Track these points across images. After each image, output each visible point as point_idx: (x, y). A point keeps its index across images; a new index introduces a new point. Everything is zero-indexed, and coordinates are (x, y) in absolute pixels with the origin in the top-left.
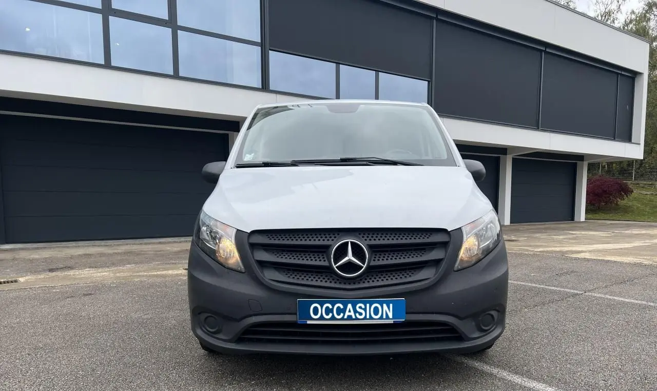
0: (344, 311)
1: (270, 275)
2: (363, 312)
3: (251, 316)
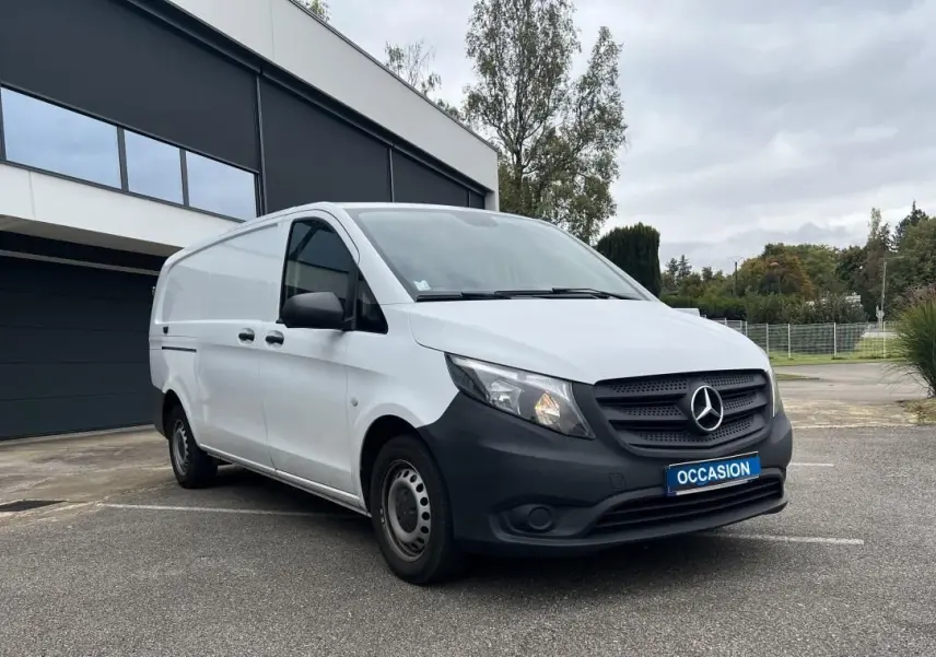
0: (707, 474)
1: (628, 439)
2: (723, 472)
3: (610, 496)
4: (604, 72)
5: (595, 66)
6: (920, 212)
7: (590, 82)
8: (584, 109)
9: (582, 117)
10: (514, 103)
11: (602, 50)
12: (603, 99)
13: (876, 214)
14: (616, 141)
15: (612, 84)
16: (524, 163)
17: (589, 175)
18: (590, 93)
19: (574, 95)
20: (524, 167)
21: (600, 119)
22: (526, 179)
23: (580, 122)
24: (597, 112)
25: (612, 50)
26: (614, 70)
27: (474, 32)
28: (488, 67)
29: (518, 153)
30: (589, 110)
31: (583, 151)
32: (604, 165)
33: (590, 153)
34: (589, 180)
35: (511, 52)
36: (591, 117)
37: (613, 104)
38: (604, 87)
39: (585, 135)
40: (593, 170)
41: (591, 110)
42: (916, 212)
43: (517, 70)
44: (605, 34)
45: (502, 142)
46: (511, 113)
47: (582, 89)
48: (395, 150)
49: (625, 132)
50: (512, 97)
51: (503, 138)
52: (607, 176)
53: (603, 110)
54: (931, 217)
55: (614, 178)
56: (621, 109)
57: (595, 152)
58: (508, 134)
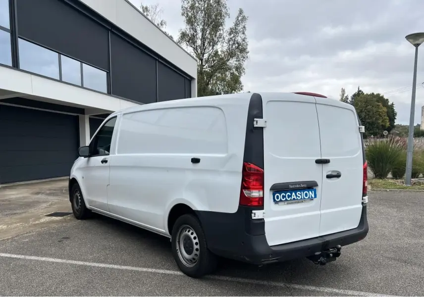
4: (240, 28)
5: (237, 25)
6: (361, 91)
7: (233, 31)
8: (231, 43)
9: (230, 46)
10: (201, 38)
11: (240, 18)
12: (239, 39)
13: (343, 91)
14: (244, 58)
15: (244, 33)
16: (204, 64)
17: (232, 72)
18: (234, 36)
19: (226, 36)
20: (204, 66)
21: (238, 48)
22: (205, 71)
23: (229, 49)
24: (237, 45)
25: (244, 19)
26: (244, 27)
27: (184, 5)
28: (190, 21)
29: (202, 60)
30: (233, 44)
31: (230, 61)
32: (238, 68)
33: (232, 62)
34: (232, 74)
35: (200, 16)
36: (234, 47)
37: (244, 42)
38: (241, 35)
39: (231, 54)
40: (234, 70)
41: (234, 44)
42: (359, 91)
43: (203, 24)
44: (241, 12)
45: (195, 54)
46: (199, 42)
47: (230, 34)
48: (159, 61)
49: (248, 55)
50: (200, 35)
51: (195, 53)
52: (240, 73)
53: (239, 44)
54: (365, 94)
55: (243, 74)
56: (247, 45)
57: (235, 62)
58: (197, 51)
